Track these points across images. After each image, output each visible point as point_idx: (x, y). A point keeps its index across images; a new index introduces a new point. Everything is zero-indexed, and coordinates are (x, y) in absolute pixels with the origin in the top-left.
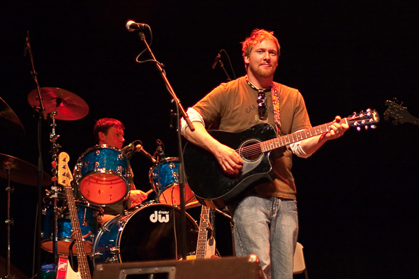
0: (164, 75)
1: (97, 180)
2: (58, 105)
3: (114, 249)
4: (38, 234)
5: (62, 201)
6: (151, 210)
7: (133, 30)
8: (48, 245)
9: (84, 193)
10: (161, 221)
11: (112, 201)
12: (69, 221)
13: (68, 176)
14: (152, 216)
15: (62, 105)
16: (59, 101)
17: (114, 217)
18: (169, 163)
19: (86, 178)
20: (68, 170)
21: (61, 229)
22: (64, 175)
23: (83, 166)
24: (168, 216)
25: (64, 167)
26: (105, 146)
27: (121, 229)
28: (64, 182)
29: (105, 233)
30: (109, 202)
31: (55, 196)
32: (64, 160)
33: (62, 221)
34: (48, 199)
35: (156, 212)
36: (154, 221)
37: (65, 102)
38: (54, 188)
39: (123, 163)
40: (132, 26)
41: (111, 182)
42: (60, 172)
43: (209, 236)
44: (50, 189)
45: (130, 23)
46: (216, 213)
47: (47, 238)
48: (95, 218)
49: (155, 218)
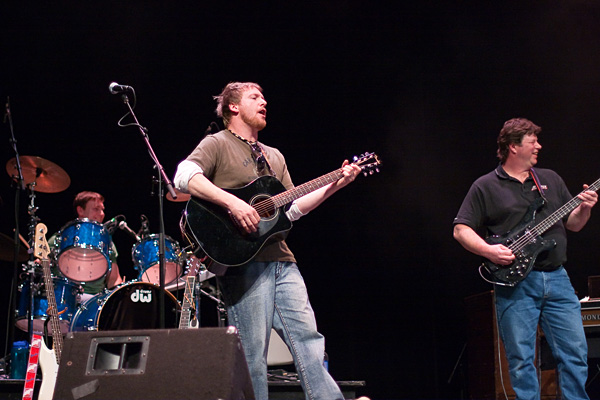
0: (147, 140)
1: (77, 256)
2: (38, 176)
3: (92, 328)
4: (13, 312)
5: (39, 278)
6: (132, 288)
7: (116, 92)
8: (23, 323)
9: (63, 269)
10: (143, 301)
11: (93, 278)
12: (45, 298)
13: (45, 248)
14: (133, 295)
15: (42, 175)
16: (39, 171)
17: (92, 296)
18: (154, 239)
19: (65, 253)
20: (45, 243)
21: (37, 307)
22: (41, 247)
23: (63, 241)
24: (150, 296)
25: (41, 239)
26: (86, 220)
27: (100, 308)
28: (41, 255)
29: (84, 312)
30: (89, 279)
31: (32, 271)
32: (42, 232)
33: (38, 298)
34: (25, 275)
35: (138, 291)
36: (135, 300)
37: (45, 173)
38: (30, 263)
39: (104, 238)
40: (115, 88)
41: (91, 259)
42: (37, 245)
43: (192, 317)
44: (27, 264)
45: (113, 84)
46: (202, 295)
47: (22, 316)
48: (74, 297)
49: (137, 297)
